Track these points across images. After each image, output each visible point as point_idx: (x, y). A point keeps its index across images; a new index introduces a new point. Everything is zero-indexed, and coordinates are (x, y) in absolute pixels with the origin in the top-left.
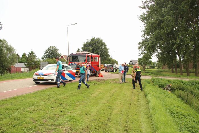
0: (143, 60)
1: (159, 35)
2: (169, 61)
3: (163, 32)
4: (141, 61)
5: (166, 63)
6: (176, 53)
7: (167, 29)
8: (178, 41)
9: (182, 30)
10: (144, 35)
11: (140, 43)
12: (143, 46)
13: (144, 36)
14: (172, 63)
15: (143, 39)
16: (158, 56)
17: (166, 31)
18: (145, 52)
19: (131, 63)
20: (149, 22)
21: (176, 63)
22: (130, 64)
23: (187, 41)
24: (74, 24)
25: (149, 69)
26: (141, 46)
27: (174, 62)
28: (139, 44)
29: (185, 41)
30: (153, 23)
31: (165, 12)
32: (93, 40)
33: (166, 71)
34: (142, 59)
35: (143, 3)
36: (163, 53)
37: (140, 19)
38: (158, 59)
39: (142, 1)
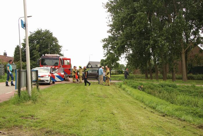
0: (107, 62)
1: (131, 33)
2: (142, 65)
3: (135, 30)
4: (105, 63)
5: (138, 66)
6: (150, 54)
7: (139, 27)
8: (152, 42)
9: (156, 29)
10: (112, 30)
11: (105, 40)
12: (109, 44)
13: (111, 32)
14: (146, 66)
15: (110, 35)
16: (129, 58)
17: (138, 30)
18: (111, 51)
19: (90, 66)
20: (118, 16)
21: (151, 66)
22: (89, 68)
23: (161, 42)
25: (115, 74)
26: (107, 43)
27: (148, 66)
29: (159, 42)
30: (124, 17)
31: (137, 7)
33: (138, 77)
34: (105, 61)
36: (135, 54)
37: (105, 7)
38: (127, 61)
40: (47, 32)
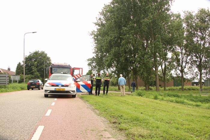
13: (96, 53)
24: (33, 33)
26: (91, 62)
28: (88, 60)
32: (36, 53)
35: (97, 20)
37: (90, 35)
39: (97, 18)
40: (43, 53)
